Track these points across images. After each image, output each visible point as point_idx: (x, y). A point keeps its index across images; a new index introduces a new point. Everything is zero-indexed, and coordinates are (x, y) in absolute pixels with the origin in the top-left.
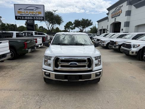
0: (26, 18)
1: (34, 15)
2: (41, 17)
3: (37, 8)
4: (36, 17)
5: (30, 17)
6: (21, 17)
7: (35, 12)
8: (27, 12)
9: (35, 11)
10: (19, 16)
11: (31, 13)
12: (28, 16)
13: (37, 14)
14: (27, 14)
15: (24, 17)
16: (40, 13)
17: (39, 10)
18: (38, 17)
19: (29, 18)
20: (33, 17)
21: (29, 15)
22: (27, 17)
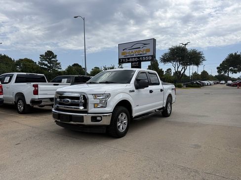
0: (131, 60)
1: (141, 54)
2: (149, 56)
3: (145, 44)
4: (142, 57)
5: (135, 58)
6: (125, 59)
7: (142, 51)
8: (132, 52)
9: (141, 49)
10: (123, 59)
11: (137, 53)
12: (133, 56)
13: (144, 52)
14: (132, 54)
15: (129, 59)
16: (148, 50)
17: (147, 47)
18: (145, 56)
19: (133, 60)
20: (138, 58)
21: (135, 56)
22: (132, 58)
